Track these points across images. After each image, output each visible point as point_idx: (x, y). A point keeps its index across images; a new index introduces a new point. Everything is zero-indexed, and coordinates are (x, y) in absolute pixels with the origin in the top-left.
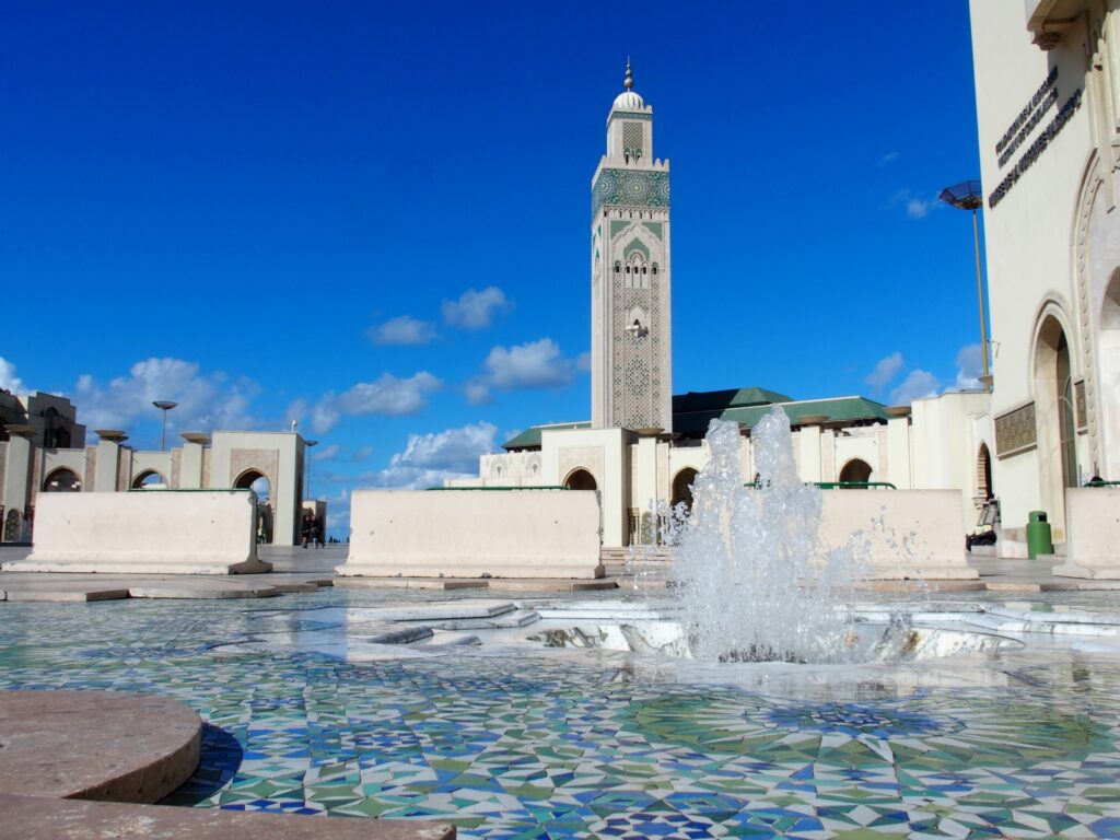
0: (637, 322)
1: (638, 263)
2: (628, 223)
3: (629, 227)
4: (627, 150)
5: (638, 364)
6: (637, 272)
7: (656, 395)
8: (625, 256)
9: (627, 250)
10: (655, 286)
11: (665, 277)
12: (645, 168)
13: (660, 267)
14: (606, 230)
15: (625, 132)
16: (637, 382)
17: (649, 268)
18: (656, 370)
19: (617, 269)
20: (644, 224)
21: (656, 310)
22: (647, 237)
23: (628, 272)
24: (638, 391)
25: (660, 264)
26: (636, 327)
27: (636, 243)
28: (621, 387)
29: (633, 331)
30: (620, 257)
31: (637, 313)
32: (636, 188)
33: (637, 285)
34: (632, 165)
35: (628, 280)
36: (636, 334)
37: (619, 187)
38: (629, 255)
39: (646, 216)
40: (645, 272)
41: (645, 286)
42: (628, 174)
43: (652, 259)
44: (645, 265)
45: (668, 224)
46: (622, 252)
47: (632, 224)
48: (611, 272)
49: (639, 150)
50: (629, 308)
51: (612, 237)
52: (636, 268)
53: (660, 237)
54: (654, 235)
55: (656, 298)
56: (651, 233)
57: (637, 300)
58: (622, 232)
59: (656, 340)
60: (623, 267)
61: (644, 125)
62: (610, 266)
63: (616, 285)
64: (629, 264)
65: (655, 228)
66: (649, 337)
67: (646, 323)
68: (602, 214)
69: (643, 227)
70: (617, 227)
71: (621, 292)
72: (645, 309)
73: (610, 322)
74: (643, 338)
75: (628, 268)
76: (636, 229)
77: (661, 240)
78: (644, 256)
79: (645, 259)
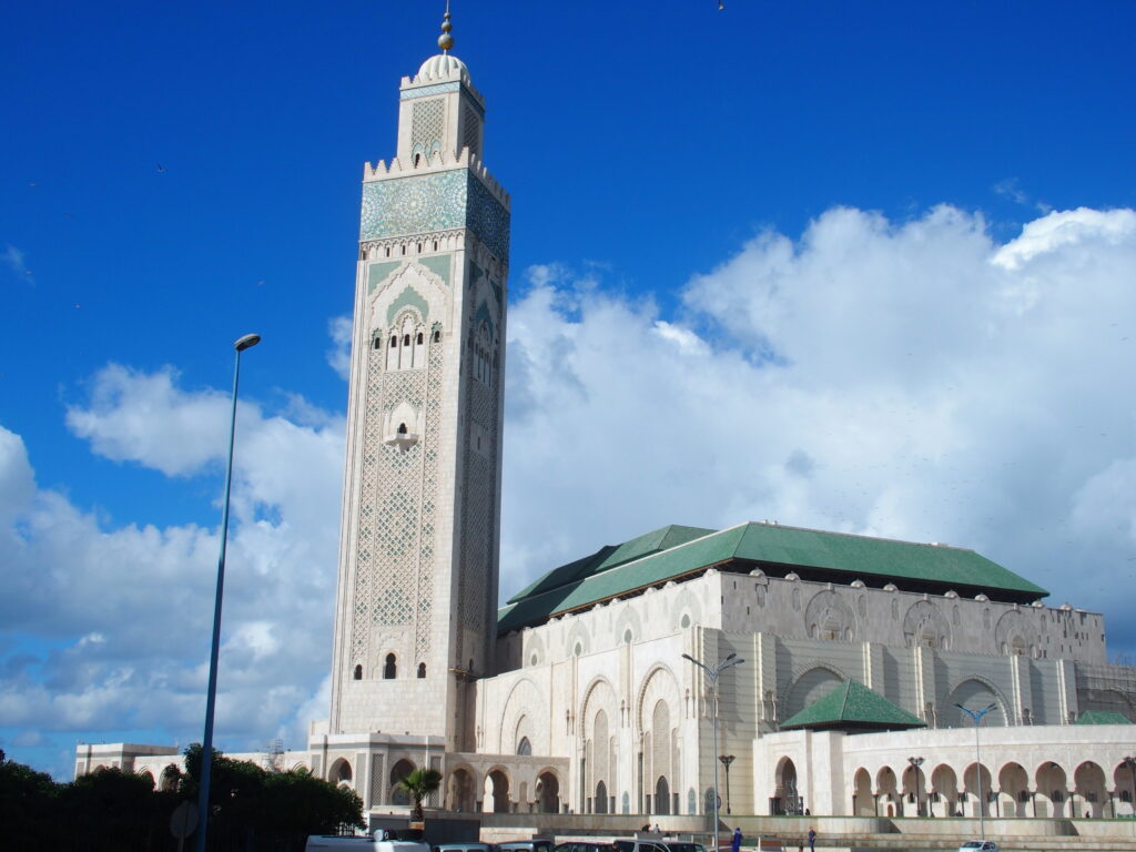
0: (403, 429)
1: (409, 329)
2: (398, 264)
3: (400, 269)
5: (400, 501)
6: (407, 343)
7: (428, 552)
8: (391, 319)
9: (392, 309)
10: (434, 362)
11: (452, 346)
13: (444, 331)
14: (363, 282)
16: (398, 533)
17: (427, 334)
18: (429, 507)
20: (421, 261)
21: (435, 405)
22: (426, 283)
23: (394, 345)
24: (396, 550)
25: (444, 324)
27: (410, 296)
28: (370, 544)
30: (383, 323)
31: (404, 413)
32: (414, 204)
33: (406, 365)
35: (393, 357)
36: (398, 449)
38: (396, 317)
40: (420, 342)
41: (419, 364)
43: (432, 319)
44: (420, 330)
45: (462, 253)
46: (384, 314)
47: (404, 265)
48: (366, 348)
49: (436, 143)
50: (390, 407)
51: (370, 293)
52: (407, 337)
53: (446, 279)
54: (438, 277)
55: (435, 384)
56: (432, 275)
57: (406, 390)
58: (387, 281)
59: (431, 456)
60: (385, 338)
61: (447, 102)
62: (365, 339)
63: (373, 369)
64: (395, 333)
65: (440, 266)
66: (421, 451)
67: (417, 427)
68: (362, 257)
69: (422, 266)
70: (380, 273)
71: (379, 380)
72: (417, 404)
73: (360, 433)
74: (410, 454)
75: (394, 338)
76: (410, 271)
77: (447, 284)
78: (419, 314)
79: (420, 319)
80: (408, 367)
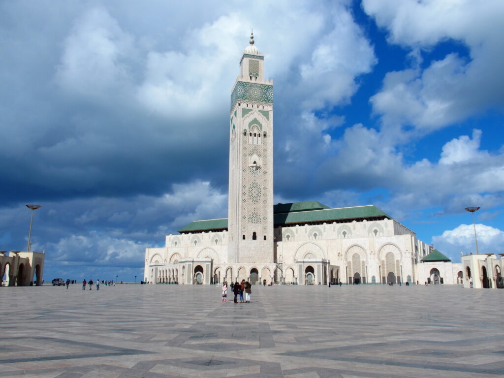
0: (255, 163)
1: (256, 131)
2: (251, 110)
4: (251, 74)
5: (255, 185)
6: (255, 136)
7: (265, 202)
8: (249, 127)
9: (250, 124)
10: (265, 144)
11: (270, 140)
12: (260, 83)
13: (268, 134)
14: (239, 113)
15: (250, 65)
16: (255, 195)
17: (262, 134)
18: (265, 188)
19: (245, 134)
20: (259, 111)
21: (265, 157)
22: (261, 118)
23: (251, 135)
24: (255, 200)
25: (268, 132)
26: (255, 165)
27: (255, 121)
28: (246, 197)
29: (253, 167)
30: (247, 128)
31: (255, 157)
32: (256, 92)
33: (255, 143)
34: (253, 81)
35: (250, 139)
36: (254, 168)
37: (247, 91)
38: (252, 127)
39: (261, 107)
40: (259, 136)
41: (259, 143)
42: (251, 85)
43: (263, 130)
44: (260, 133)
45: (272, 112)
46: (247, 125)
47: (253, 111)
48: (242, 135)
49: (257, 74)
50: (251, 155)
51: (242, 117)
52: (255, 134)
53: (268, 118)
54: (265, 117)
55: (265, 150)
56: (263, 116)
57: (255, 151)
58: (248, 115)
59: (265, 172)
60: (248, 133)
61: (260, 62)
62: (241, 132)
63: (245, 142)
64: (251, 132)
65: (266, 114)
66: (262, 171)
67: (260, 163)
68: (238, 105)
69: (259, 113)
70: (245, 112)
71: (247, 146)
72: (260, 156)
73: (241, 162)
74: (258, 171)
75: (251, 133)
76: (255, 113)
77: (268, 120)
78: (259, 128)
79: (260, 129)
80: (256, 143)
